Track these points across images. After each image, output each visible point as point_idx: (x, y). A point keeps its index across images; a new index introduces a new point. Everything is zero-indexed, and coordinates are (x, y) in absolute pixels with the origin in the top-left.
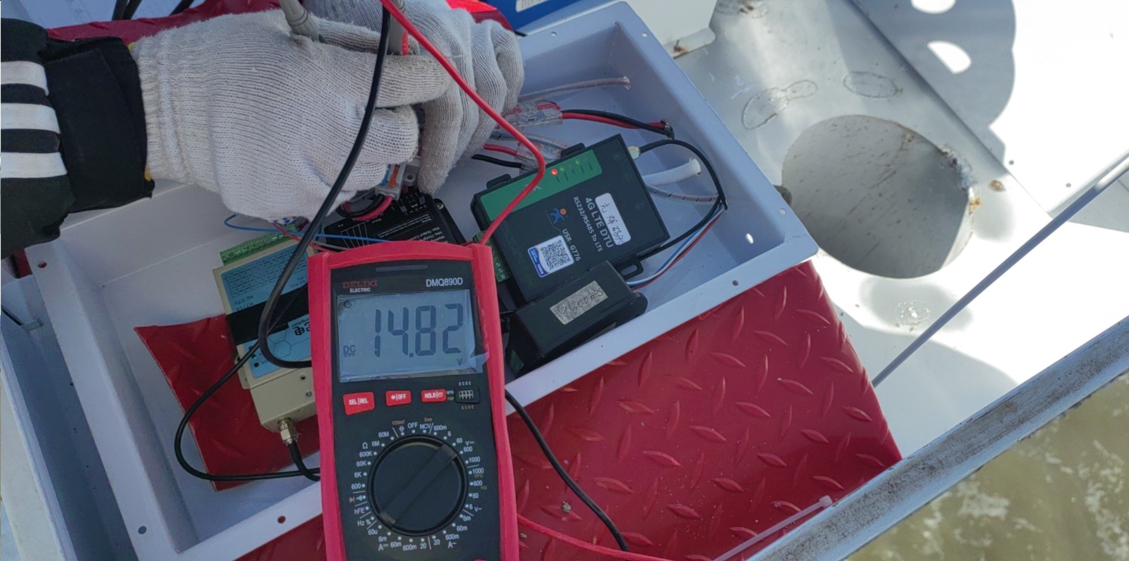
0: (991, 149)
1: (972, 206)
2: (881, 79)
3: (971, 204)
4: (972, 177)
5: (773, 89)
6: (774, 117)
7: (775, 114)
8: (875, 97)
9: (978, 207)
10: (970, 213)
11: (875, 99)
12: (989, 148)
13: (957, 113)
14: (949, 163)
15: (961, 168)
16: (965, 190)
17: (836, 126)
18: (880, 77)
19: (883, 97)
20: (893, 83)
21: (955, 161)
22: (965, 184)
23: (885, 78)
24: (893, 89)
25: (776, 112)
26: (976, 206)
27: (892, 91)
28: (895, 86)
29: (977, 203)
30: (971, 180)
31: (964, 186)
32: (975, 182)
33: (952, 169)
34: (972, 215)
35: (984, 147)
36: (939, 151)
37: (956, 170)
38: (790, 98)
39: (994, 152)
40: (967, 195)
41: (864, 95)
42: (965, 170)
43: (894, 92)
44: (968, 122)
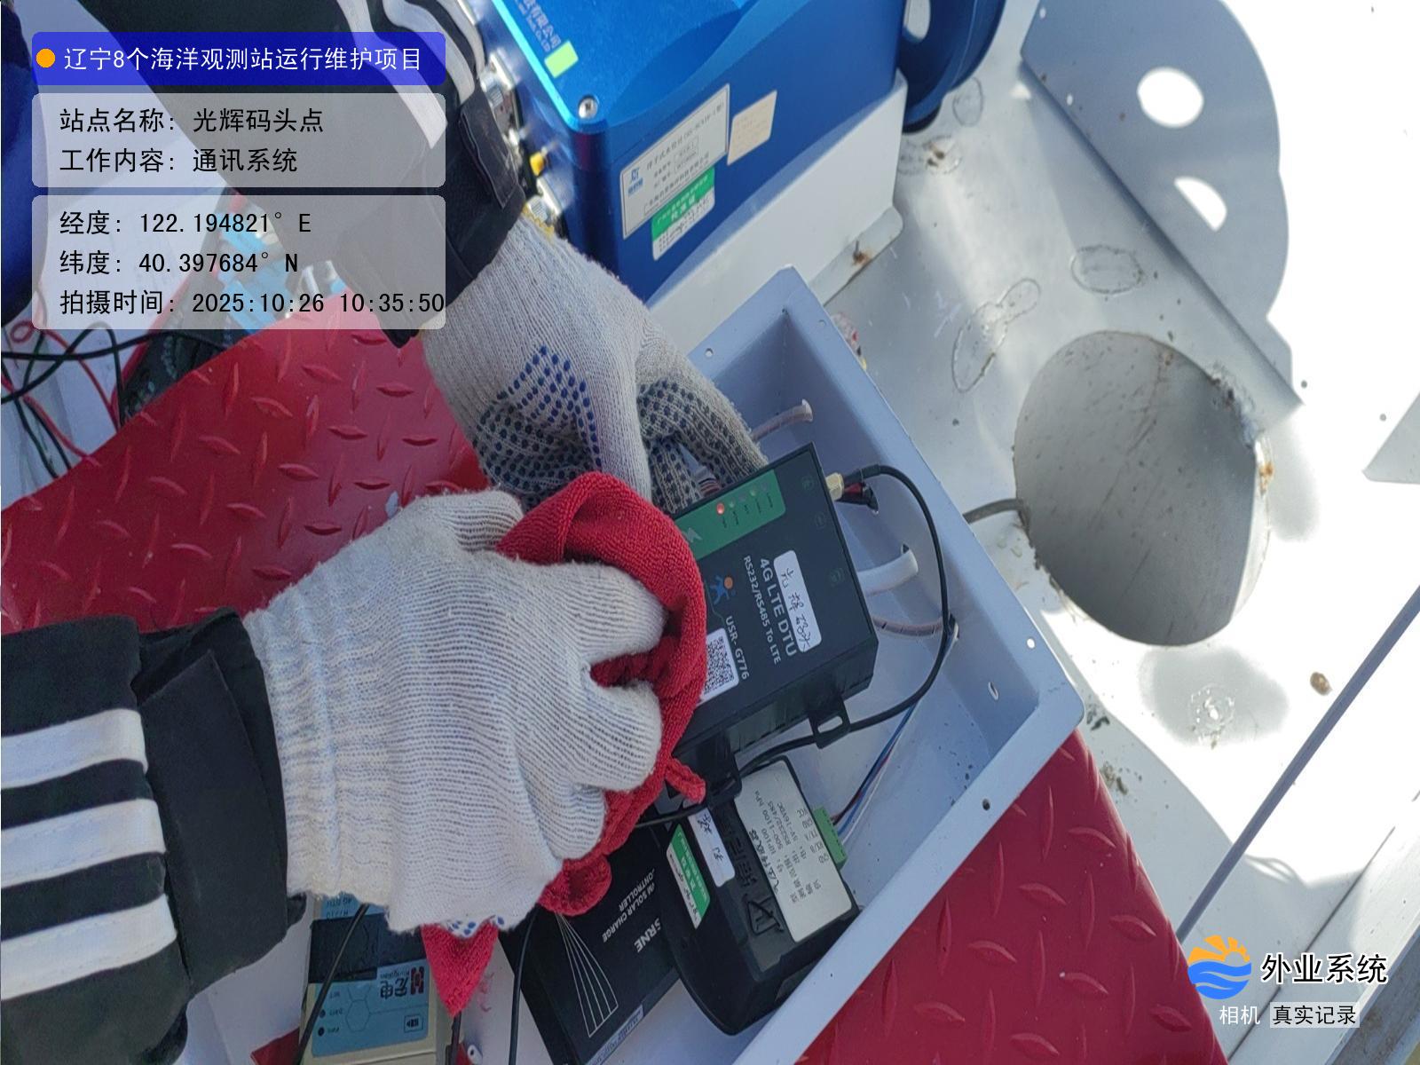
0: (1275, 363)
1: (1263, 479)
2: (1119, 256)
3: (1261, 475)
4: (1256, 421)
5: (985, 306)
6: (993, 360)
7: (993, 355)
8: (1116, 292)
9: (1271, 479)
10: (1263, 492)
11: (1116, 295)
12: (1271, 358)
13: (1223, 302)
14: (1223, 398)
15: (1239, 405)
16: (1251, 447)
17: (1071, 353)
18: (1117, 252)
19: (1125, 290)
20: (1135, 260)
21: (1231, 394)
22: (1250, 436)
23: (1123, 251)
24: (1136, 271)
25: (994, 351)
26: (1268, 476)
27: (1134, 276)
28: (1138, 266)
29: (1269, 471)
30: (1255, 427)
31: (1248, 441)
32: (1262, 431)
33: (1229, 408)
34: (1264, 497)
35: (1264, 359)
36: (1207, 378)
37: (1233, 409)
38: (1008, 319)
39: (1279, 368)
40: (1253, 457)
41: (1100, 291)
42: (1246, 409)
43: (1138, 276)
44: (1239, 318)
